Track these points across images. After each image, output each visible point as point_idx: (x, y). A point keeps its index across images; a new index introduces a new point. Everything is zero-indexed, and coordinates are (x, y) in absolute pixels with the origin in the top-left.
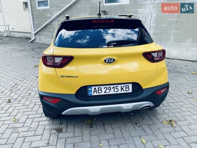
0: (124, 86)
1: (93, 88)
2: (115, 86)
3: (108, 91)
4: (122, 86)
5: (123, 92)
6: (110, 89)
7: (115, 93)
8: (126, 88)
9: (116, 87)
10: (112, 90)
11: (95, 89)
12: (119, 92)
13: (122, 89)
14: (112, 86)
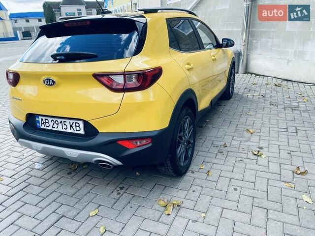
0: (73, 123)
1: (40, 118)
2: (63, 120)
3: (55, 126)
4: (72, 121)
5: (72, 131)
6: (58, 124)
7: (64, 130)
8: (76, 126)
9: (64, 122)
10: (60, 125)
11: (42, 119)
12: (68, 130)
13: (71, 126)
14: (59, 120)
